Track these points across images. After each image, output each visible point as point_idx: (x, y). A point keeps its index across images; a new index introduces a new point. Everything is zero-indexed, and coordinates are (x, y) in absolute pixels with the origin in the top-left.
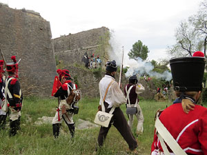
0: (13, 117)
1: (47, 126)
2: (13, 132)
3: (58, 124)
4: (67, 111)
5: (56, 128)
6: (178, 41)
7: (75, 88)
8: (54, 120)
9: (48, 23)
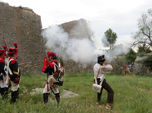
0: (14, 89)
1: (39, 95)
4: (55, 83)
6: (140, 28)
8: (45, 91)
9: (39, 17)
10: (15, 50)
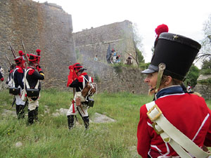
0: (31, 107)
1: (63, 118)
2: (30, 122)
3: (73, 116)
4: (82, 103)
5: (71, 120)
7: (90, 80)
8: (69, 112)
9: (69, 16)
10: (37, 57)
